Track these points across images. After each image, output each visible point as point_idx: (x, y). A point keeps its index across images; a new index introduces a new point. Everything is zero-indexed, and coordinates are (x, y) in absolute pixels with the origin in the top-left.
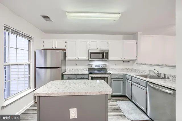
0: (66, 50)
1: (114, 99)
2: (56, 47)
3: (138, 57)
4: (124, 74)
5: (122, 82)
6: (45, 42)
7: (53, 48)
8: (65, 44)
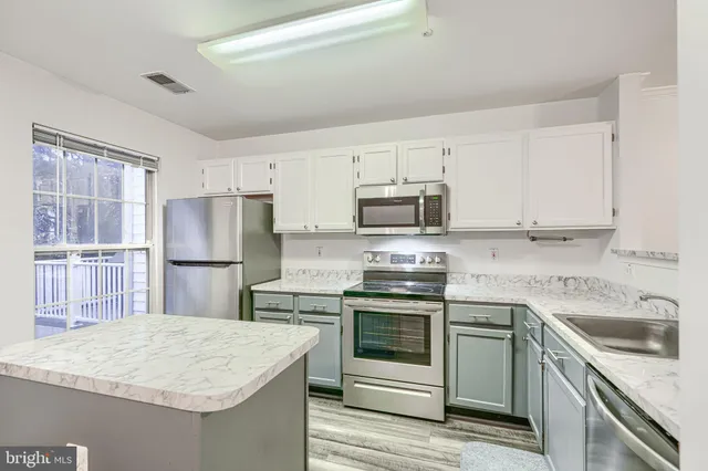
0: (271, 196)
1: (465, 424)
2: (241, 186)
3: (621, 213)
4: (516, 305)
5: (506, 345)
6: (207, 171)
7: (229, 189)
8: (270, 174)
